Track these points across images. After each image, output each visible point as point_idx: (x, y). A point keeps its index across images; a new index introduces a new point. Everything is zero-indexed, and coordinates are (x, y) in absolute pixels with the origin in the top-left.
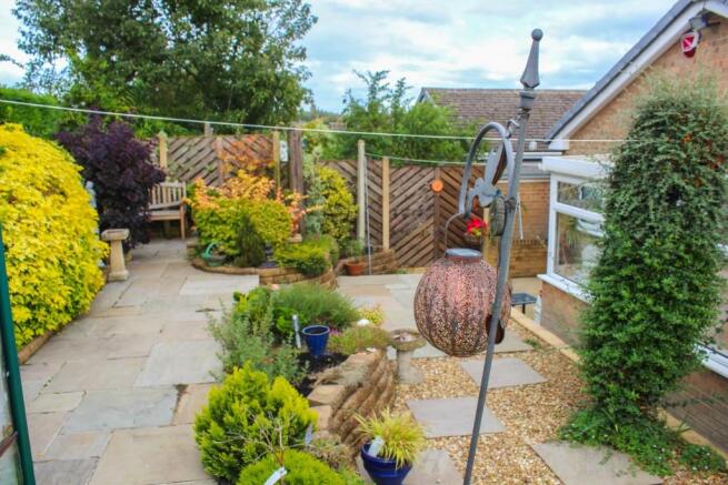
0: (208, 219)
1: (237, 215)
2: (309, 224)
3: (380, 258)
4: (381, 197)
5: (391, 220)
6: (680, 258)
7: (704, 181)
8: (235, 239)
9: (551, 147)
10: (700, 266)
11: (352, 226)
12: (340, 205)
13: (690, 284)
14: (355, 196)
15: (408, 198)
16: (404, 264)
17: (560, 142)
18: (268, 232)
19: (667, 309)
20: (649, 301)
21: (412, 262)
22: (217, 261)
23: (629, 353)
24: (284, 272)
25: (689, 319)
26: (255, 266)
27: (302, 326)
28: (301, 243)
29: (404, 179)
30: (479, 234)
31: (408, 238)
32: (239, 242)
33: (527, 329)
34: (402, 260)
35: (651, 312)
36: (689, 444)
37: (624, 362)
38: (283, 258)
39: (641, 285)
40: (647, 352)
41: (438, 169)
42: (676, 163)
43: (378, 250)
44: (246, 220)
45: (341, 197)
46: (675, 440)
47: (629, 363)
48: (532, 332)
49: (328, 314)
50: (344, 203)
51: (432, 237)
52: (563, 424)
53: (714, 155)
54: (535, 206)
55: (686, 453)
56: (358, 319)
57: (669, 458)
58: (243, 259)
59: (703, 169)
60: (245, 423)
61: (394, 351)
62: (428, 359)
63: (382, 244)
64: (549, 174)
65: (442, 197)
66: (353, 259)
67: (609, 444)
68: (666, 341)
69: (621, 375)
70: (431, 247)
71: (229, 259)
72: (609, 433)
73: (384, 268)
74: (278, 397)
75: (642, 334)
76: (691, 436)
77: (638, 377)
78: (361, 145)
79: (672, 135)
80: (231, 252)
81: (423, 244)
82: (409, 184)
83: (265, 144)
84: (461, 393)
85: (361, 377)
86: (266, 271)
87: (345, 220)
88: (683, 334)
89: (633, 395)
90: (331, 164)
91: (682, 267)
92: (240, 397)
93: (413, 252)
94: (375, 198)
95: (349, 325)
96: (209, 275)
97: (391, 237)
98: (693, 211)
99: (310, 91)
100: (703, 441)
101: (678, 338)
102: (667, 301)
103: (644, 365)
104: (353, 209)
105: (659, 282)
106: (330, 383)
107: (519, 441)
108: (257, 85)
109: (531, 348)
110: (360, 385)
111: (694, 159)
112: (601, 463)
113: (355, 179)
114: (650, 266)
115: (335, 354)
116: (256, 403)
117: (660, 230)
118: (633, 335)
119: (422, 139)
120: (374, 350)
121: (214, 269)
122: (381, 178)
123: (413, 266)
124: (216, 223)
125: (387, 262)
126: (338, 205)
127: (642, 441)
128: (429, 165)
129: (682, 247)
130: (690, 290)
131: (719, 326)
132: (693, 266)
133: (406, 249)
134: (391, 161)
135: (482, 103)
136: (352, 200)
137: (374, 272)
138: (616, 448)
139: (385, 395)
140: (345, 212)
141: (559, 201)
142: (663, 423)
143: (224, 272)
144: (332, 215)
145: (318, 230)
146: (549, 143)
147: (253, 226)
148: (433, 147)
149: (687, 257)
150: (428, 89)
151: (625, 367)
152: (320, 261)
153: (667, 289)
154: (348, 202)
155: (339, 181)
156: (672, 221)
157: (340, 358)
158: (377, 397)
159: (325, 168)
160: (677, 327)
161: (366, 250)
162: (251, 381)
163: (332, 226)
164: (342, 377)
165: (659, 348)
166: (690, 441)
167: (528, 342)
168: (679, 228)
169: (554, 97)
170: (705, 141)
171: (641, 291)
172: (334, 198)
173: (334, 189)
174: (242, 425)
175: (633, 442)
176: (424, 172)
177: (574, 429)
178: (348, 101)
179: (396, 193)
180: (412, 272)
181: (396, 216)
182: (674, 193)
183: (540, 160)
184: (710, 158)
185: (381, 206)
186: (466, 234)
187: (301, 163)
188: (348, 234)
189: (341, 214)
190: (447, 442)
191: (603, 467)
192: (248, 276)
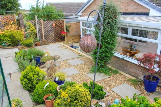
0: (2, 36)
1: (10, 34)
2: (26, 36)
3: (43, 42)
4: (41, 28)
5: (44, 33)
6: (110, 35)
7: (113, 20)
8: (10, 40)
9: (78, 15)
10: (113, 36)
11: (36, 35)
12: (33, 31)
13: (112, 40)
14: (36, 28)
15: (47, 28)
16: (48, 43)
17: (80, 14)
18: (18, 38)
19: (108, 45)
20: (105, 44)
21: (50, 42)
22: (7, 46)
23: (102, 54)
24: (23, 47)
25: (112, 47)
26: (16, 46)
27: (34, 57)
28: (26, 40)
29: (46, 24)
30: (64, 35)
31: (48, 37)
32: (12, 41)
33: (78, 53)
34: (48, 42)
35: (106, 46)
36: (113, 70)
37: (101, 56)
38: (23, 44)
39: (103, 41)
40: (105, 54)
41: (54, 21)
42: (108, 17)
43: (42, 40)
44: (12, 35)
45: (33, 29)
46: (110, 69)
47: (102, 56)
48: (80, 54)
49: (38, 54)
50: (33, 30)
51: (54, 36)
52: (90, 70)
53: (115, 15)
54: (75, 28)
55: (113, 71)
56: (45, 54)
57: (110, 73)
58: (13, 45)
59: (113, 18)
60: (32, 77)
61: (54, 60)
62: (60, 61)
63: (43, 39)
64: (80, 21)
65: (55, 27)
66: (37, 42)
67: (100, 72)
68: (108, 51)
69: (101, 58)
70: (54, 38)
71: (10, 45)
72: (99, 70)
73: (44, 44)
74: (38, 71)
75: (104, 50)
76: (113, 68)
77: (104, 59)
78: (36, 16)
79: (108, 12)
80: (10, 43)
81: (52, 38)
82: (48, 25)
83: (13, 17)
84: (69, 67)
85: (50, 66)
86: (19, 47)
87: (34, 34)
88: (111, 49)
89: (103, 62)
90: (29, 21)
91: (111, 37)
92: (30, 72)
93: (50, 40)
94: (40, 28)
95: (44, 56)
96: (5, 49)
97: (45, 37)
98: (112, 26)
99: (20, 4)
100: (115, 69)
101: (110, 50)
102: (108, 44)
103: (105, 56)
104: (36, 31)
105: (107, 40)
106: (44, 68)
107: (83, 74)
108: (8, 2)
109: (80, 56)
110: (50, 68)
111: (112, 16)
112: (99, 75)
113: (35, 24)
114: (105, 37)
115: (42, 62)
116: (34, 73)
117: (106, 30)
118: (103, 51)
119: (50, 14)
120: (51, 60)
121: (6, 48)
122: (41, 24)
123: (50, 43)
124: (4, 37)
125: (44, 42)
126: (32, 31)
127: (105, 70)
128: (52, 20)
129: (110, 33)
130: (112, 41)
131: (117, 47)
132: (112, 36)
133: (48, 39)
134: (43, 20)
135: (61, 6)
136: (35, 29)
137: (42, 45)
138: (101, 72)
139: (54, 69)
140: (34, 32)
141: (82, 26)
142: (108, 67)
143: (9, 48)
144: (31, 33)
145: (29, 37)
146: (77, 14)
147: (14, 37)
148: (52, 16)
149: (111, 35)
150: (48, 3)
151: (102, 57)
152: (31, 43)
153: (108, 41)
154: (34, 30)
155: (32, 25)
156: (108, 28)
157: (44, 63)
158: (53, 70)
159: (28, 22)
160: (110, 48)
161: (40, 40)
162: (32, 68)
163: (31, 35)
164: (46, 66)
165: (107, 53)
166: (113, 69)
167: (79, 55)
168: (110, 30)
169: (76, 4)
170: (113, 13)
171: (103, 42)
172: (31, 29)
173: (31, 27)
174: (32, 78)
175: (104, 71)
176: (51, 22)
177: (93, 70)
178: (31, 6)
179: (45, 27)
180: (50, 44)
181: (45, 32)
182: (109, 23)
183: (78, 18)
184: (114, 16)
185: (42, 30)
186: (61, 35)
187: (23, 21)
188: (35, 37)
189: (33, 32)
190: (69, 76)
191: (100, 76)
192: (15, 49)
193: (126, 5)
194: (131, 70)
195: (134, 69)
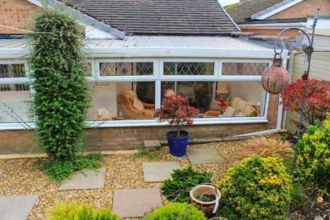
193: (19, 17)
194: (112, 141)
195: (119, 137)
